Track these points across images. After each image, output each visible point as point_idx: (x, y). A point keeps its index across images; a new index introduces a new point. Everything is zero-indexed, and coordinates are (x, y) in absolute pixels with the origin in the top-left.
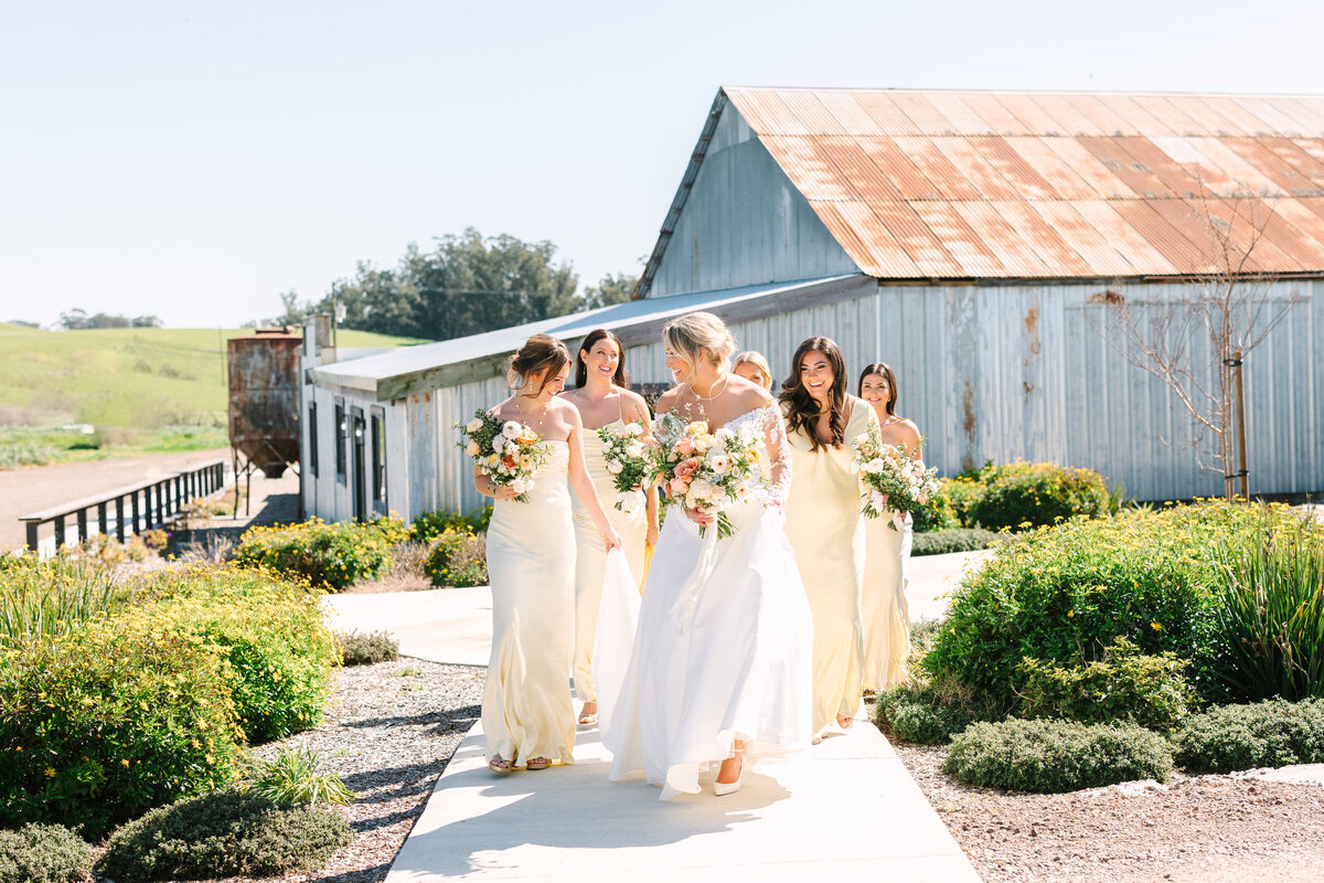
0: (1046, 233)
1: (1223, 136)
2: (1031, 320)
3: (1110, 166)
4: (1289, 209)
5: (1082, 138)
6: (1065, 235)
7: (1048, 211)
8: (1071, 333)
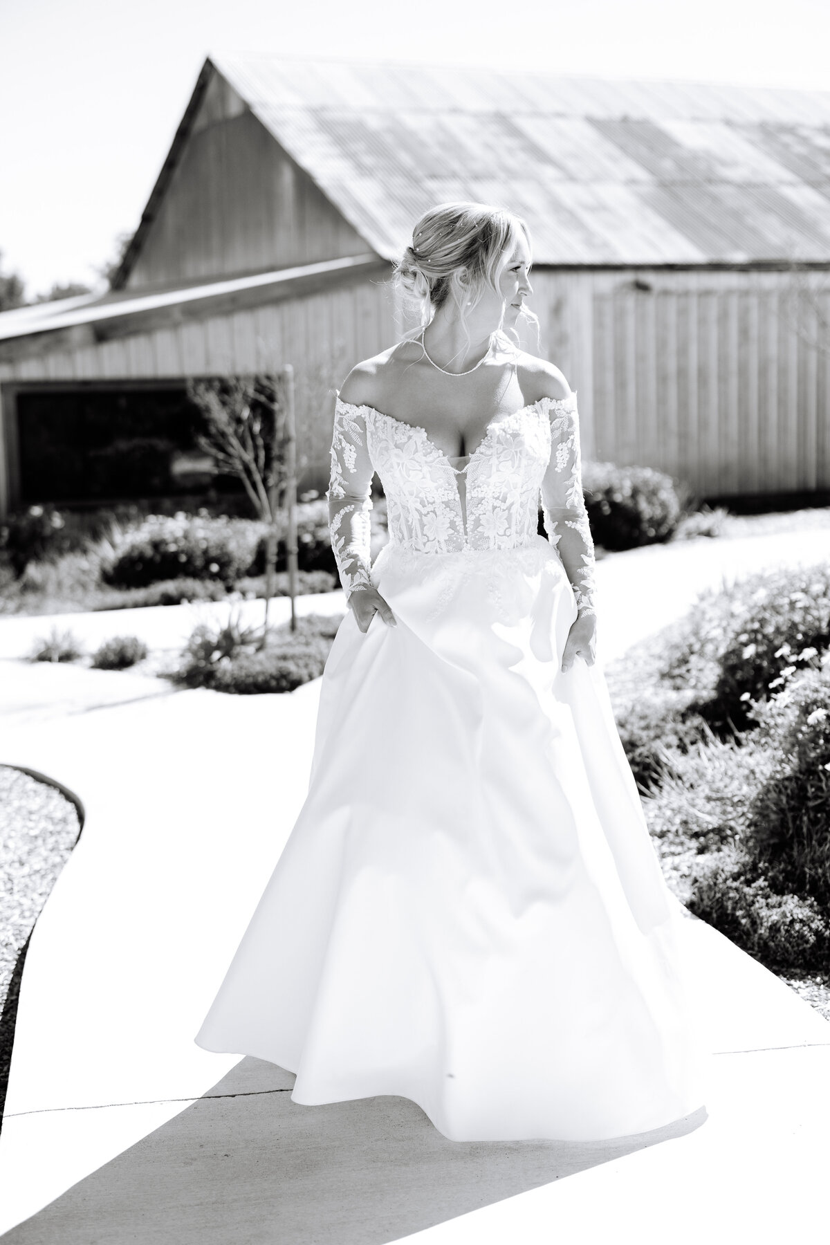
0: (568, 217)
1: (729, 123)
2: (557, 309)
3: (623, 148)
4: (804, 197)
5: (591, 120)
6: (587, 218)
7: (567, 194)
8: (598, 324)
